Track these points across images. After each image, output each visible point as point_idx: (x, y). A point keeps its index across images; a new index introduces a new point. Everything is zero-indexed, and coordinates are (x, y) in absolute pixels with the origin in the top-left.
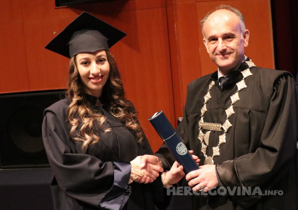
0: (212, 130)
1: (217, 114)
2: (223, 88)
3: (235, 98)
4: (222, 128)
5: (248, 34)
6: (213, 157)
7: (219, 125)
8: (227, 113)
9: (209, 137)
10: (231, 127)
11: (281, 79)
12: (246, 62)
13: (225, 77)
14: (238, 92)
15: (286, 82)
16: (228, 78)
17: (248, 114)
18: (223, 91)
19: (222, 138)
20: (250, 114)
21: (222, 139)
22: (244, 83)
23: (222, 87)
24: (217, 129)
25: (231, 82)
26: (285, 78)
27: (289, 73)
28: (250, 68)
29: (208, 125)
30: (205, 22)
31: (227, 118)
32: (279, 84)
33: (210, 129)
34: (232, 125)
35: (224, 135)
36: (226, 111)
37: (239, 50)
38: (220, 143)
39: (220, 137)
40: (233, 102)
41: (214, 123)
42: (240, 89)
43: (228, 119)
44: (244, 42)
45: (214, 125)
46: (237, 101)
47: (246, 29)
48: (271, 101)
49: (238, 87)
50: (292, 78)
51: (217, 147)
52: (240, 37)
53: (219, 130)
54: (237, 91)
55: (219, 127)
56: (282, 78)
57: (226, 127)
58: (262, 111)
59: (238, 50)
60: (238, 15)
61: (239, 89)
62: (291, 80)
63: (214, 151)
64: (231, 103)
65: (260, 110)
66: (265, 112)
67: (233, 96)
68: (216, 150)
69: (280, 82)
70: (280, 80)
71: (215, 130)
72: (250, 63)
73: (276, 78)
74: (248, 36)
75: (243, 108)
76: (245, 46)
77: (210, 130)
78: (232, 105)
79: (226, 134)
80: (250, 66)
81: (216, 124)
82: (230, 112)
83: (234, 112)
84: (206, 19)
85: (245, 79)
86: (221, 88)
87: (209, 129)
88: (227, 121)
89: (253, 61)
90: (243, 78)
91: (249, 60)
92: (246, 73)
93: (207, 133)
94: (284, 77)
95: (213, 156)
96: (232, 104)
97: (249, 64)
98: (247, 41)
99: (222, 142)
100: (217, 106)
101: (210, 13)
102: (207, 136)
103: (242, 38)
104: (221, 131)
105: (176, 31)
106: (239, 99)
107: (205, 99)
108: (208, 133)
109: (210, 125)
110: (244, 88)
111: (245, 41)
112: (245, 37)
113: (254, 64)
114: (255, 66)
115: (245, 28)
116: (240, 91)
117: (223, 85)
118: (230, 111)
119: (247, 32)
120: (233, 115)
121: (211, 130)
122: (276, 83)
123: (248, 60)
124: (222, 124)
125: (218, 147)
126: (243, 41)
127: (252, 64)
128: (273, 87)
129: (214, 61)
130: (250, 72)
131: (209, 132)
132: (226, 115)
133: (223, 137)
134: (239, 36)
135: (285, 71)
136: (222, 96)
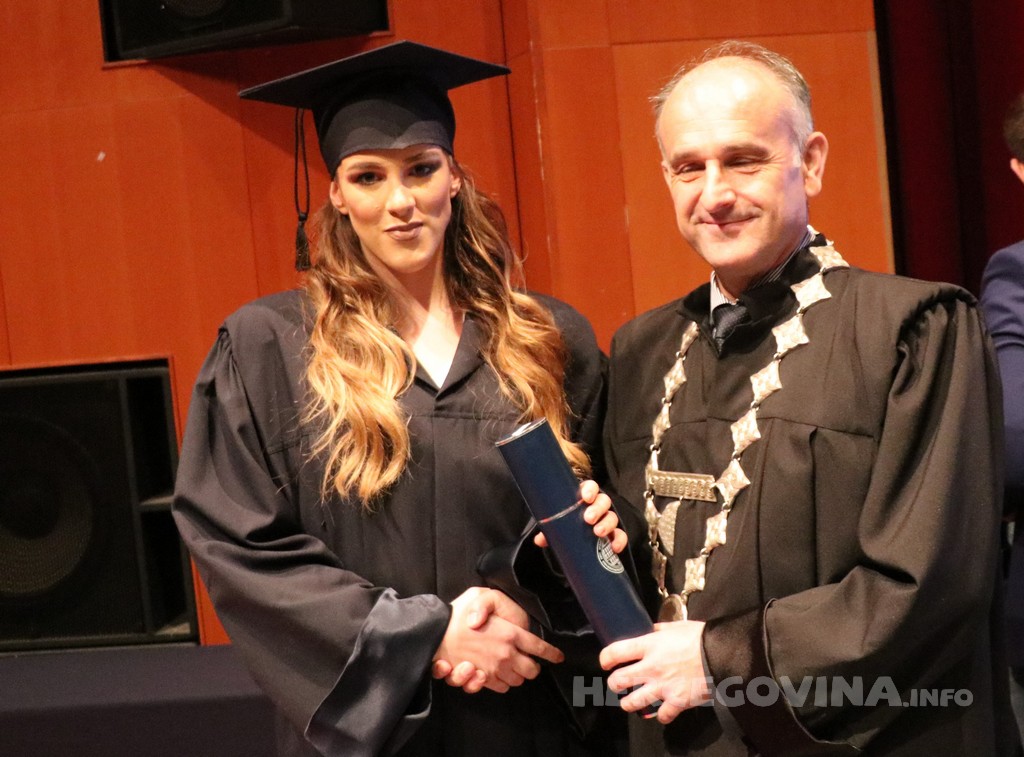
0: (683, 499)
1: (702, 442)
2: (723, 345)
3: (767, 383)
4: (716, 491)
5: (822, 150)
6: (685, 598)
7: (706, 479)
8: (736, 437)
9: (674, 522)
10: (747, 487)
11: (928, 314)
12: (813, 250)
13: (734, 304)
14: (777, 358)
15: (948, 324)
16: (743, 310)
17: (808, 445)
18: (722, 356)
19: (716, 527)
20: (817, 441)
21: (717, 530)
22: (801, 328)
23: (721, 342)
24: (702, 494)
25: (754, 324)
26: (944, 312)
27: (960, 291)
28: (825, 274)
29: (669, 478)
30: (666, 103)
31: (734, 454)
32: (919, 333)
33: (677, 496)
34: (748, 482)
35: (723, 514)
36: (734, 428)
37: (780, 209)
38: (708, 544)
39: (711, 523)
40: (758, 397)
41: (691, 471)
42: (786, 350)
43: (736, 457)
44: (806, 176)
45: (689, 480)
46: (770, 395)
47: (816, 129)
48: (891, 395)
49: (778, 341)
50: (973, 311)
51: (697, 559)
52: (790, 159)
53: (708, 499)
54: (775, 356)
55: (705, 488)
56: (934, 312)
57: (731, 488)
58: (858, 433)
59: (777, 208)
60: (784, 78)
61: (781, 350)
62: (969, 318)
63: (688, 574)
64: (752, 400)
65: (853, 428)
66: (869, 436)
67: (759, 373)
68: (695, 571)
69: (923, 325)
70: (924, 319)
71: (693, 498)
72: (827, 253)
73: (911, 313)
74: (821, 158)
75: (790, 421)
76: (811, 191)
77: (678, 499)
78: (755, 406)
79: (729, 514)
80: (825, 265)
81: (696, 477)
82: (746, 433)
83: (758, 435)
84: (670, 91)
85: (804, 312)
86: (716, 345)
87: (674, 496)
88: (735, 466)
89: (837, 247)
90: (798, 311)
91: (824, 244)
92: (810, 291)
93: (668, 506)
94: (940, 307)
95: (683, 592)
96: (752, 404)
97: (820, 258)
98: (817, 173)
99: (714, 543)
100: (704, 412)
101: (687, 70)
102: (669, 520)
103: (797, 161)
104: (715, 500)
105: (540, 147)
106: (779, 386)
107: (666, 386)
108: (672, 509)
109: (676, 479)
110: (800, 346)
111: (811, 173)
112: (808, 158)
113: (840, 256)
114: (846, 264)
115: (810, 125)
116: (783, 358)
117: (726, 333)
118: (745, 430)
119: (818, 142)
120: (755, 443)
121: (681, 498)
122: (911, 327)
123: (820, 242)
124: (717, 477)
125: (701, 560)
126: (800, 175)
127: (835, 258)
128: (898, 344)
129: (692, 244)
130: (823, 287)
131: (677, 504)
132: (732, 445)
133: (717, 523)
134: (786, 155)
135: (945, 285)
136: (720, 376)
